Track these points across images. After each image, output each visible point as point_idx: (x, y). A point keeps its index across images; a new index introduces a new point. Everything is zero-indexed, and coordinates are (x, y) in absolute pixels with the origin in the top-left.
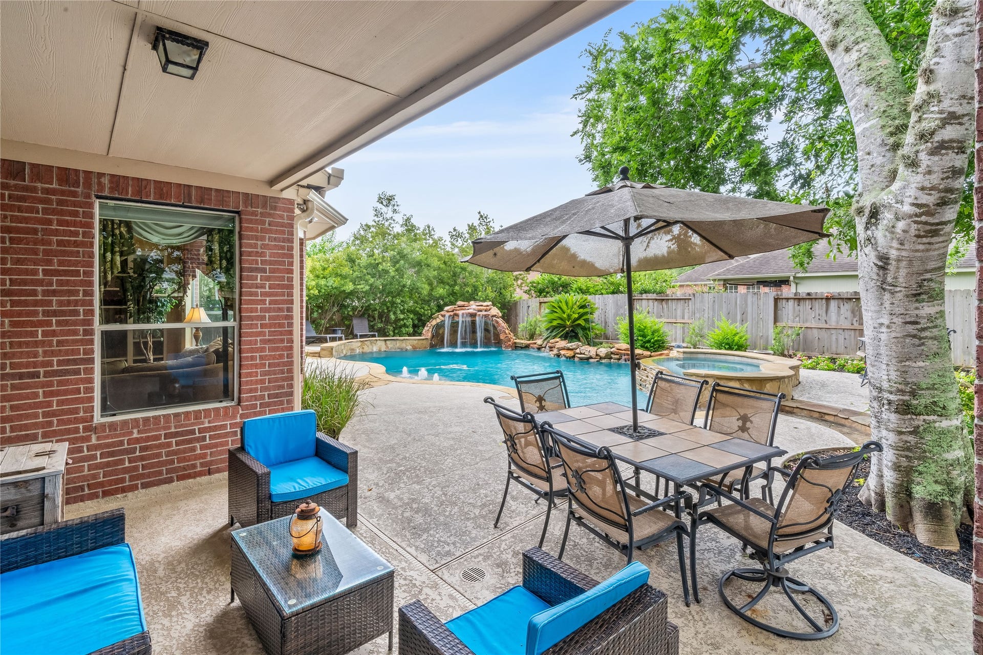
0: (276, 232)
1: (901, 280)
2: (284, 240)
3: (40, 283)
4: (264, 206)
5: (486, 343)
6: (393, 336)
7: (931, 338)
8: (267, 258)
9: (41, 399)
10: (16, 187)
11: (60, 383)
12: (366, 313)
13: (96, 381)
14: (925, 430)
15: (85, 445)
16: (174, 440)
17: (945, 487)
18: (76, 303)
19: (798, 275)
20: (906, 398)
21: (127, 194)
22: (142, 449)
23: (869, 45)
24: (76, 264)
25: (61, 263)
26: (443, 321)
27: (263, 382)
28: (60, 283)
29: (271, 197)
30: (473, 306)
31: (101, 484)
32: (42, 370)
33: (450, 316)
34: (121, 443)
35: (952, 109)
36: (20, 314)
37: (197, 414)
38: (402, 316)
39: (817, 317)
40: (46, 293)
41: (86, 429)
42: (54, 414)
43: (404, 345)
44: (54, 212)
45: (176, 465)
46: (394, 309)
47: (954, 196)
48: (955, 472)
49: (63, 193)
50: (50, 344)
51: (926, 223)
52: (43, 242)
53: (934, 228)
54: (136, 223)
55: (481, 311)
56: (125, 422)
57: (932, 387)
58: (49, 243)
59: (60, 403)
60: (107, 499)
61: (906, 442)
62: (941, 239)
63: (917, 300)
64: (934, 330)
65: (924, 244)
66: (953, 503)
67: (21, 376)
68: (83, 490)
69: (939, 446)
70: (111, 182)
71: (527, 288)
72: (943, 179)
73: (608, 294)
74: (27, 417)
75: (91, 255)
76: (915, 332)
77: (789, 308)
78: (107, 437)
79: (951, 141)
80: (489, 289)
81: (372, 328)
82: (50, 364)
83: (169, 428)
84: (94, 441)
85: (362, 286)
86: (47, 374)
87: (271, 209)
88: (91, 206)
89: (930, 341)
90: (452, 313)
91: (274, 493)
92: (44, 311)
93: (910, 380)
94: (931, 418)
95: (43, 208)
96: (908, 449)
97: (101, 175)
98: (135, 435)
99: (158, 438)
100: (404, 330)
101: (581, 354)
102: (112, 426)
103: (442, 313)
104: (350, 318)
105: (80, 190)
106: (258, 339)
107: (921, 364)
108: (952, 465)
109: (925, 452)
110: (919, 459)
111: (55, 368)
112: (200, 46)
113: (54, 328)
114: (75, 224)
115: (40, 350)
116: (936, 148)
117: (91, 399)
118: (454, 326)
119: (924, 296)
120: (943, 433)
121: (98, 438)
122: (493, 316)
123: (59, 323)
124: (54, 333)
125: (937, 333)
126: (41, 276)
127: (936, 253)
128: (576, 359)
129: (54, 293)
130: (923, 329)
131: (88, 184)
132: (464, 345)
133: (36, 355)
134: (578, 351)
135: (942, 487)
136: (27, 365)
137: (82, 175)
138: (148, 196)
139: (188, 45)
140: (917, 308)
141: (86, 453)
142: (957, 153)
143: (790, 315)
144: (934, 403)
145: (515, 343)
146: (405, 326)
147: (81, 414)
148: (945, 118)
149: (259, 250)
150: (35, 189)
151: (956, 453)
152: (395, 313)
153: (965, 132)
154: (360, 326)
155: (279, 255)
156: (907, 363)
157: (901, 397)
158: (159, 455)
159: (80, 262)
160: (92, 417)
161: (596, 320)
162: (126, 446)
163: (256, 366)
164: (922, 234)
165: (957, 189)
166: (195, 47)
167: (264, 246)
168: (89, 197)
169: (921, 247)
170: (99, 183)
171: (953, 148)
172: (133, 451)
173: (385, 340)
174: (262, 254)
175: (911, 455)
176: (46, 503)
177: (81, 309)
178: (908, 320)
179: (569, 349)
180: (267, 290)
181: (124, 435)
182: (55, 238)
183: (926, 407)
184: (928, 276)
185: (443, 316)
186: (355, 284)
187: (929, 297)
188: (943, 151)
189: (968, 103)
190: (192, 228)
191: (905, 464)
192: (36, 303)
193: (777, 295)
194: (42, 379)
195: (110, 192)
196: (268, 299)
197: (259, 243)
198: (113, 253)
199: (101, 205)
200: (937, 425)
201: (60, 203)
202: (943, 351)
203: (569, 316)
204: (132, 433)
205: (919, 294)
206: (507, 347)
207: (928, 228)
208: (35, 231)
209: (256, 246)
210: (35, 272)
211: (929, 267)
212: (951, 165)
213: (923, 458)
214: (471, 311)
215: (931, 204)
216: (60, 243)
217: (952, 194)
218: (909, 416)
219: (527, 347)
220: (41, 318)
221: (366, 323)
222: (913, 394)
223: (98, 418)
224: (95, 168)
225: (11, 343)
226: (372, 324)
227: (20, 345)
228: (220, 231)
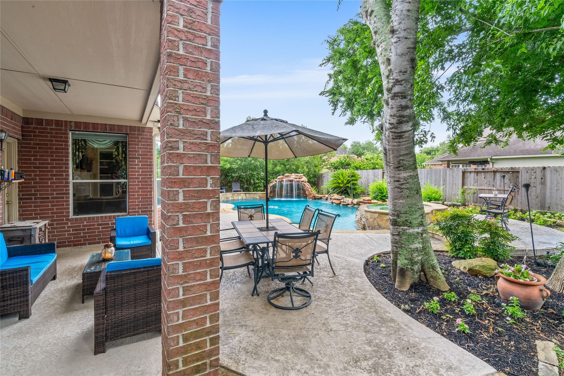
0: (144, 142)
1: (391, 160)
2: (148, 145)
3: (49, 164)
4: (139, 131)
5: (298, 196)
6: (253, 191)
7: (406, 189)
8: (140, 153)
9: (50, 207)
10: (40, 128)
11: (57, 202)
12: (239, 179)
13: (70, 201)
14: (402, 233)
15: (66, 226)
16: (101, 227)
17: (410, 261)
18: (62, 171)
19: (493, 158)
20: (395, 218)
21: (81, 129)
22: (88, 229)
23: (385, 44)
24: (62, 156)
25: (56, 156)
26: (276, 184)
27: (138, 205)
28: (56, 164)
29: (142, 127)
30: (293, 176)
31: (72, 241)
32: (50, 197)
33: (279, 181)
34: (80, 226)
35: (397, 78)
36: (42, 175)
37: (110, 217)
38: (257, 181)
39: (488, 183)
40: (51, 167)
41: (66, 220)
42: (54, 213)
43: (255, 196)
44: (54, 137)
45: (102, 237)
46: (253, 178)
47: (405, 119)
48: (415, 255)
49: (57, 130)
50: (53, 187)
51: (395, 132)
52: (50, 148)
53: (399, 134)
54: (88, 140)
55: (296, 179)
56: (81, 218)
57: (405, 213)
58: (52, 149)
59: (57, 209)
60: (75, 247)
61: (396, 239)
62: (404, 140)
63: (398, 170)
64: (407, 185)
65: (397, 142)
66: (412, 269)
67: (43, 198)
68: (66, 243)
69: (408, 241)
70: (75, 124)
71: (329, 167)
72: (397, 111)
73: (370, 169)
74: (45, 213)
75: (68, 153)
76: (399, 186)
77: (471, 178)
78: (74, 223)
79: (398, 93)
80: (305, 167)
81: (242, 187)
82: (53, 194)
83: (99, 222)
84: (69, 225)
85: (234, 166)
86: (52, 198)
87: (142, 132)
88: (67, 134)
89: (405, 190)
90: (280, 180)
91: (117, 244)
92: (51, 174)
93: (397, 209)
94: (405, 228)
95: (50, 136)
96: (396, 243)
97: (71, 122)
98: (85, 224)
99: (94, 225)
100: (259, 189)
101: (344, 202)
102: (76, 219)
103: (275, 180)
104: (230, 182)
105: (63, 128)
106: (136, 187)
107: (401, 201)
108: (413, 251)
109: (402, 244)
110: (400, 247)
111: (55, 196)
112: (65, 82)
113: (54, 181)
114: (61, 141)
115: (49, 189)
116: (393, 96)
117: (68, 208)
118: (281, 187)
119: (401, 168)
120: (410, 235)
121: (71, 224)
122: (302, 181)
123: (56, 179)
124: (54, 183)
125: (408, 186)
126: (49, 161)
127: (403, 147)
128: (341, 205)
129: (54, 167)
130: (402, 184)
131: (66, 126)
132: (287, 196)
133: (48, 191)
134: (342, 201)
135: (408, 261)
136: (45, 194)
137: (64, 122)
138: (89, 129)
139: (61, 82)
140: (399, 174)
141: (66, 229)
142: (402, 99)
143: (472, 182)
144: (406, 220)
145: (315, 196)
146: (259, 186)
147: (65, 214)
148: (394, 82)
149: (137, 149)
150: (47, 129)
151: (416, 245)
152: (254, 180)
153: (404, 88)
154: (236, 186)
155: (145, 152)
156: (396, 201)
157: (393, 217)
158: (95, 232)
159: (63, 155)
160: (69, 215)
161: (358, 184)
162: (82, 228)
163: (136, 198)
164: (394, 137)
165: (406, 116)
166: (63, 83)
167: (138, 148)
168: (66, 130)
169: (396, 144)
170: (70, 125)
171: (399, 96)
172: (85, 230)
173: (245, 194)
174: (138, 151)
175: (397, 246)
176: (32, 238)
177: (64, 174)
178: (396, 180)
179: (338, 200)
180: (140, 166)
181: (81, 223)
182: (54, 147)
183: (403, 222)
184: (402, 158)
185: (276, 181)
186: (231, 165)
187: (404, 168)
188: (396, 98)
189: (403, 74)
190: (111, 141)
191: (395, 250)
192: (48, 171)
193: (465, 170)
194: (50, 200)
195: (75, 128)
196: (140, 170)
197: (136, 147)
198: (79, 152)
199: (72, 134)
200: (408, 231)
201: (56, 133)
202: (411, 195)
203: (343, 182)
204: (84, 223)
205: (399, 167)
206: (309, 198)
207: (396, 134)
208: (47, 144)
209: (135, 148)
210: (47, 160)
211: (401, 154)
212: (400, 104)
213: (401, 247)
214: (291, 179)
215: (395, 123)
216: (56, 149)
217: (404, 118)
218: (396, 227)
219: (321, 198)
220: (50, 177)
221: (239, 185)
222: (398, 216)
223: (71, 216)
224: (69, 119)
225: (39, 186)
226: (242, 185)
227: (42, 187)
228: (122, 142)
